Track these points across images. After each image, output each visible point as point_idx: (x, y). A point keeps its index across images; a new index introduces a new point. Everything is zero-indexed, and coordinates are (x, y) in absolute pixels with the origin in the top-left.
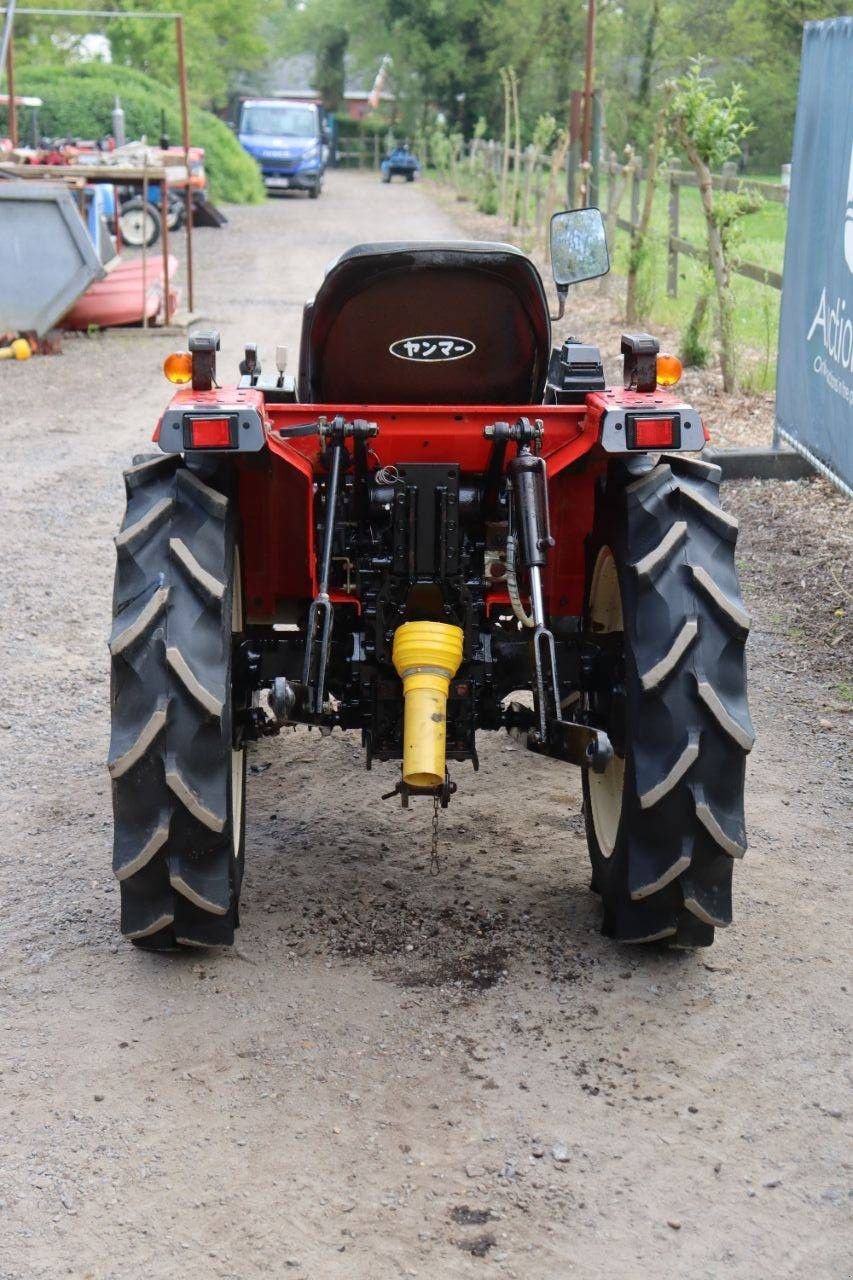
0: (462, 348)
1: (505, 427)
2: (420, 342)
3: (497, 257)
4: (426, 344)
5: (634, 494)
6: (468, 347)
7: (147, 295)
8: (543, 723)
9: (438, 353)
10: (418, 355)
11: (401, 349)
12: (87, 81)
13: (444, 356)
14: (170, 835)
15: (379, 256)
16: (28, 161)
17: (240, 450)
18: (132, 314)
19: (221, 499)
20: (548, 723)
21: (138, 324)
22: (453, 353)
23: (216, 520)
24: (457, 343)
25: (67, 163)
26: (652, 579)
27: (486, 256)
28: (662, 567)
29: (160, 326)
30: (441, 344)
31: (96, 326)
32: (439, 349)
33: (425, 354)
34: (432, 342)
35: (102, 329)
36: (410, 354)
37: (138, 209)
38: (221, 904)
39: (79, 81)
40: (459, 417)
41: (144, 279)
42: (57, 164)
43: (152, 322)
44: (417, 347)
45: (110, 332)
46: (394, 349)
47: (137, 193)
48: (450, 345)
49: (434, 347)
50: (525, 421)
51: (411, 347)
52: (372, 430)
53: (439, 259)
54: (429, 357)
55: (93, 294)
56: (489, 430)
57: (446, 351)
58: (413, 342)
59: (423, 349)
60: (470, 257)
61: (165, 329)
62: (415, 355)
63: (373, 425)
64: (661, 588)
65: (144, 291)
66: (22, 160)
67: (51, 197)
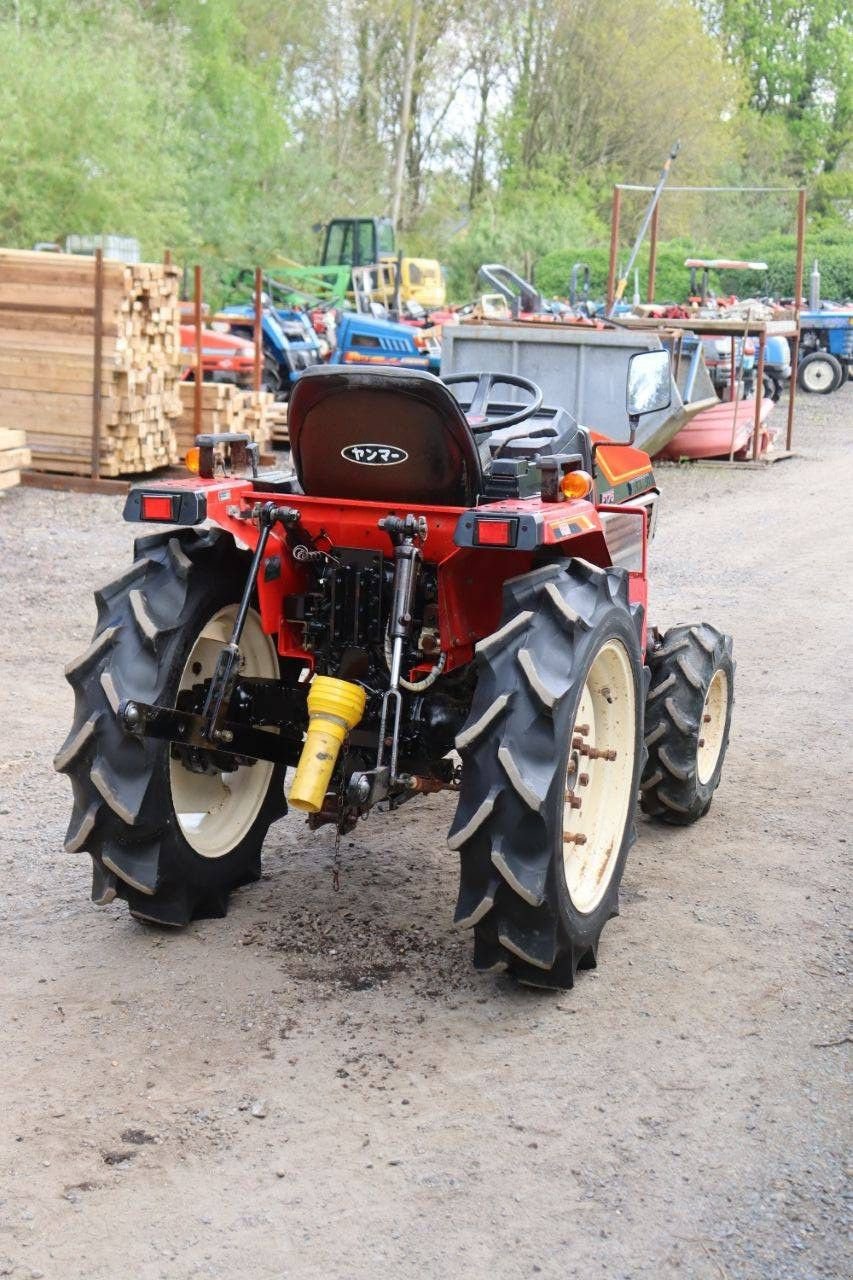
0: (397, 456)
1: (393, 520)
2: (364, 448)
3: (413, 381)
4: (369, 451)
5: (509, 586)
6: (402, 456)
7: (737, 432)
9: (378, 459)
10: (364, 459)
11: (349, 453)
12: (833, 247)
13: (383, 461)
14: (97, 822)
16: (652, 315)
18: (721, 448)
21: (725, 458)
22: (390, 459)
23: (179, 579)
24: (393, 451)
25: (687, 316)
26: (487, 657)
27: (405, 381)
28: (499, 648)
29: (748, 460)
30: (381, 451)
31: (686, 458)
32: (379, 455)
33: (369, 459)
34: (375, 449)
35: (692, 461)
36: (358, 458)
37: (822, 360)
38: (148, 886)
39: (826, 248)
40: (343, 508)
41: (735, 418)
42: (675, 317)
43: (740, 455)
44: (362, 453)
45: (701, 464)
46: (345, 453)
47: (822, 346)
48: (388, 452)
49: (375, 454)
50: (409, 517)
51: (358, 453)
52: (293, 516)
53: (367, 381)
54: (371, 461)
55: (688, 430)
56: (381, 522)
57: (384, 458)
58: (359, 448)
59: (367, 455)
60: (391, 380)
61: (752, 463)
62: (361, 459)
63: (294, 512)
64: (494, 665)
65: (734, 429)
66: (646, 314)
67: (642, 345)
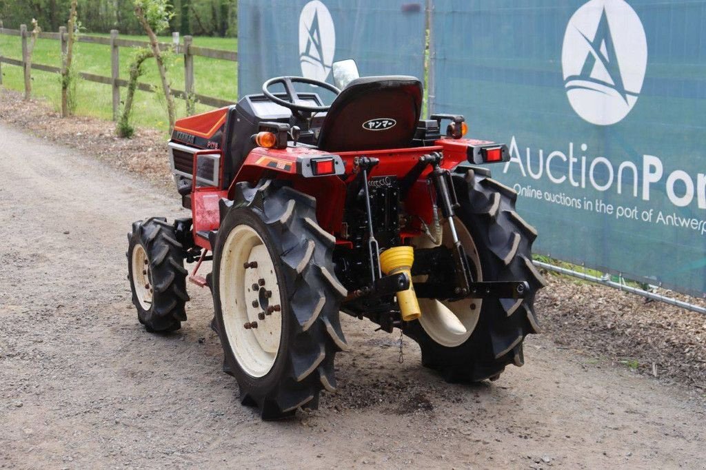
0: (391, 124)
1: (430, 157)
2: (375, 121)
4: (377, 123)
6: (393, 123)
8: (468, 285)
9: (382, 127)
10: (374, 127)
11: (367, 126)
13: (384, 128)
14: (326, 356)
15: (366, 84)
17: (336, 174)
19: (314, 199)
20: (469, 284)
22: (388, 126)
23: (312, 208)
24: (390, 121)
26: (495, 218)
30: (383, 122)
32: (382, 124)
33: (377, 127)
34: (380, 121)
36: (371, 127)
44: (374, 124)
46: (364, 126)
48: (387, 122)
49: (380, 124)
50: (436, 153)
51: (371, 124)
52: (378, 162)
54: (378, 128)
56: (422, 158)
57: (385, 125)
58: (373, 122)
59: (376, 125)
63: (377, 160)
